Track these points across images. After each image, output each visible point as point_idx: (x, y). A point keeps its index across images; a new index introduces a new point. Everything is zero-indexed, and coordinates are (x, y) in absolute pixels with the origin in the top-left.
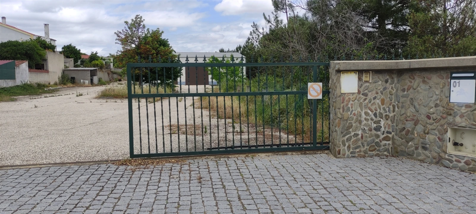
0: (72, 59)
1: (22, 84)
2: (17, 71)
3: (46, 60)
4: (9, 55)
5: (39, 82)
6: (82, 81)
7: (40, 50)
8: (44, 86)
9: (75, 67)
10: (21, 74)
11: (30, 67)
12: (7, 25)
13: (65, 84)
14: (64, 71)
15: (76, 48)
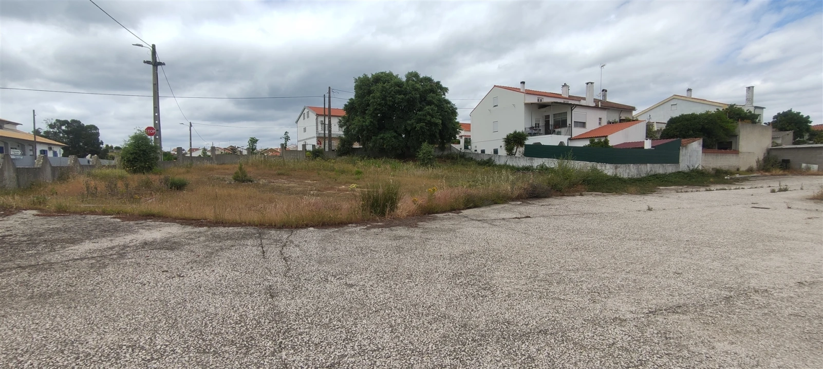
0: (791, 133)
1: (690, 169)
2: (683, 152)
3: (736, 136)
4: (678, 133)
5: (718, 168)
6: (804, 165)
7: (728, 122)
8: (727, 172)
9: (794, 144)
10: (688, 157)
11: (706, 147)
12: (692, 98)
13: (767, 170)
14: (769, 151)
15: (801, 114)
